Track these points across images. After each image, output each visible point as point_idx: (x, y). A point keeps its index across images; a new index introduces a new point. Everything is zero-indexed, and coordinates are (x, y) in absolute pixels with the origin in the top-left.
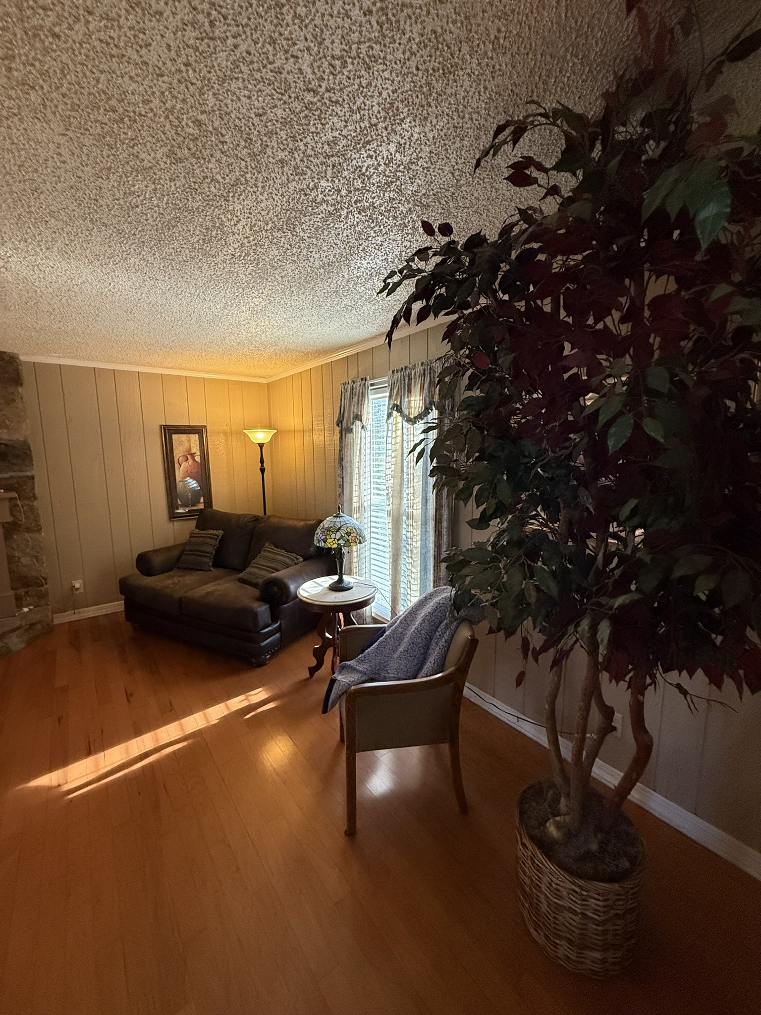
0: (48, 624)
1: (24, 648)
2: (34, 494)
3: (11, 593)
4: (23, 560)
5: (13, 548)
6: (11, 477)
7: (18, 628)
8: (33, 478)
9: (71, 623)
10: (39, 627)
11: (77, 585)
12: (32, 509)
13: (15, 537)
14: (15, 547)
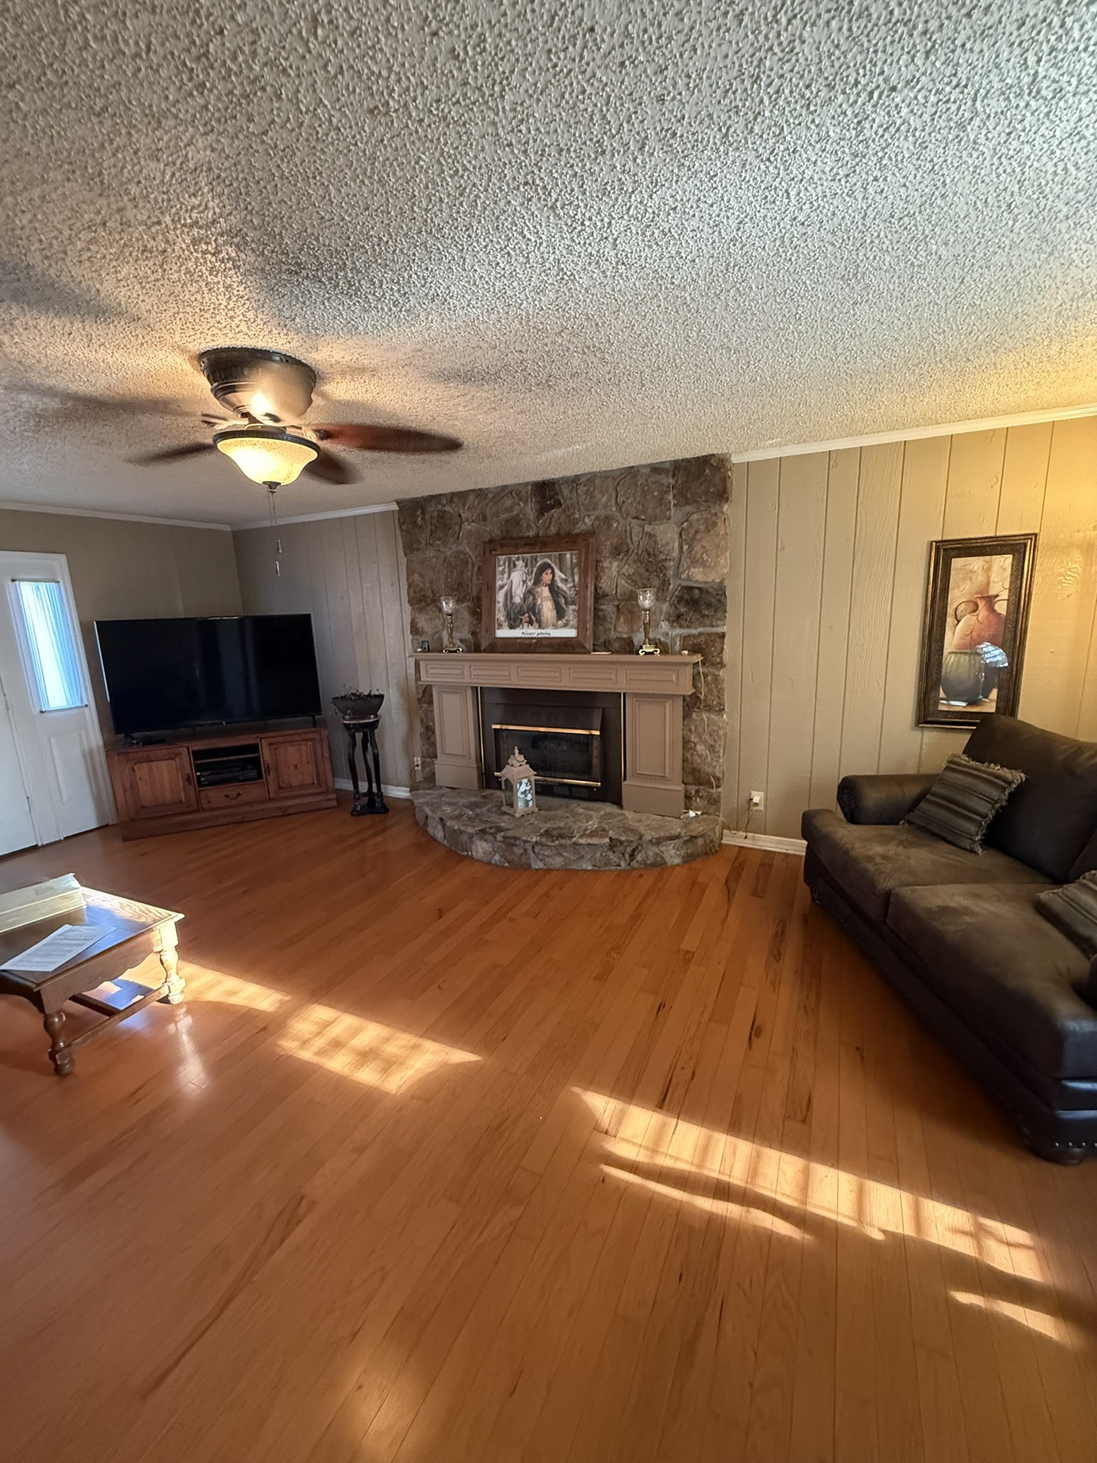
0: (711, 842)
1: (678, 865)
2: (722, 659)
3: (681, 787)
4: (699, 747)
5: (690, 730)
6: (700, 634)
7: (677, 837)
8: (723, 636)
9: (741, 848)
10: (700, 841)
11: (756, 799)
12: (716, 678)
13: (694, 715)
14: (693, 728)
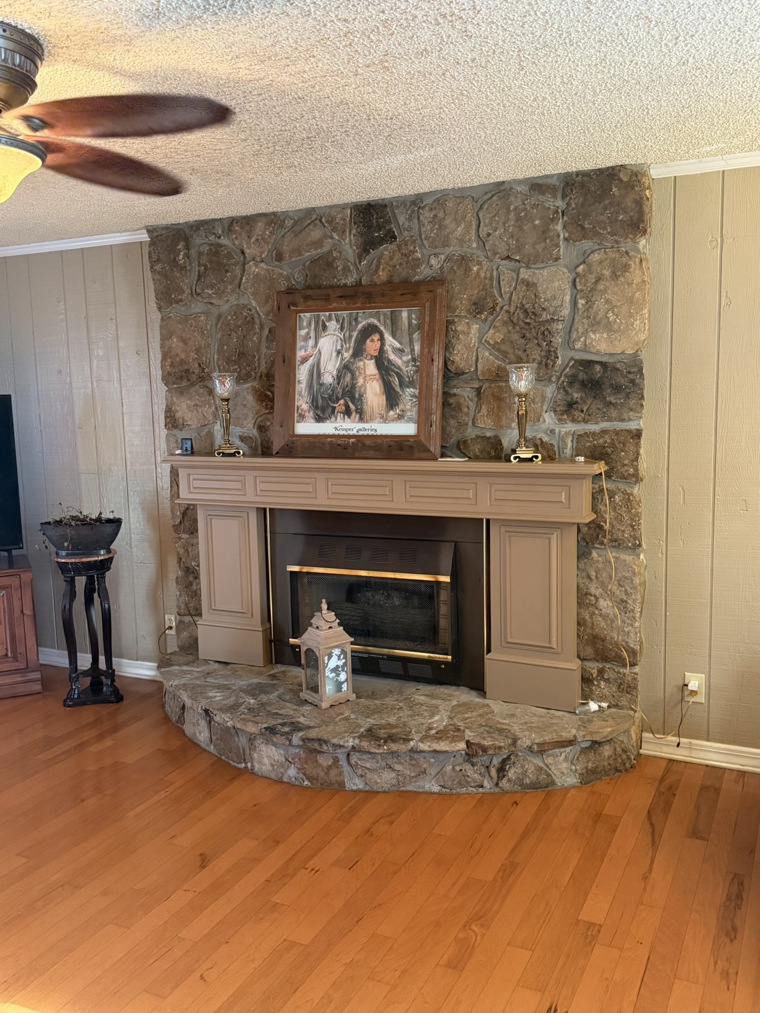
0: (625, 751)
1: (573, 787)
2: (636, 470)
3: (575, 664)
4: (603, 604)
5: (589, 577)
6: (604, 432)
7: (571, 743)
8: (638, 435)
9: (671, 761)
10: (607, 751)
11: (693, 685)
12: (628, 499)
13: (594, 554)
14: (593, 574)
